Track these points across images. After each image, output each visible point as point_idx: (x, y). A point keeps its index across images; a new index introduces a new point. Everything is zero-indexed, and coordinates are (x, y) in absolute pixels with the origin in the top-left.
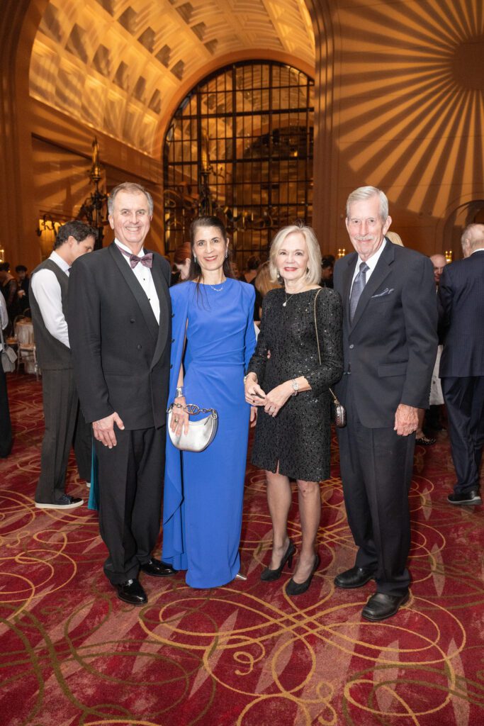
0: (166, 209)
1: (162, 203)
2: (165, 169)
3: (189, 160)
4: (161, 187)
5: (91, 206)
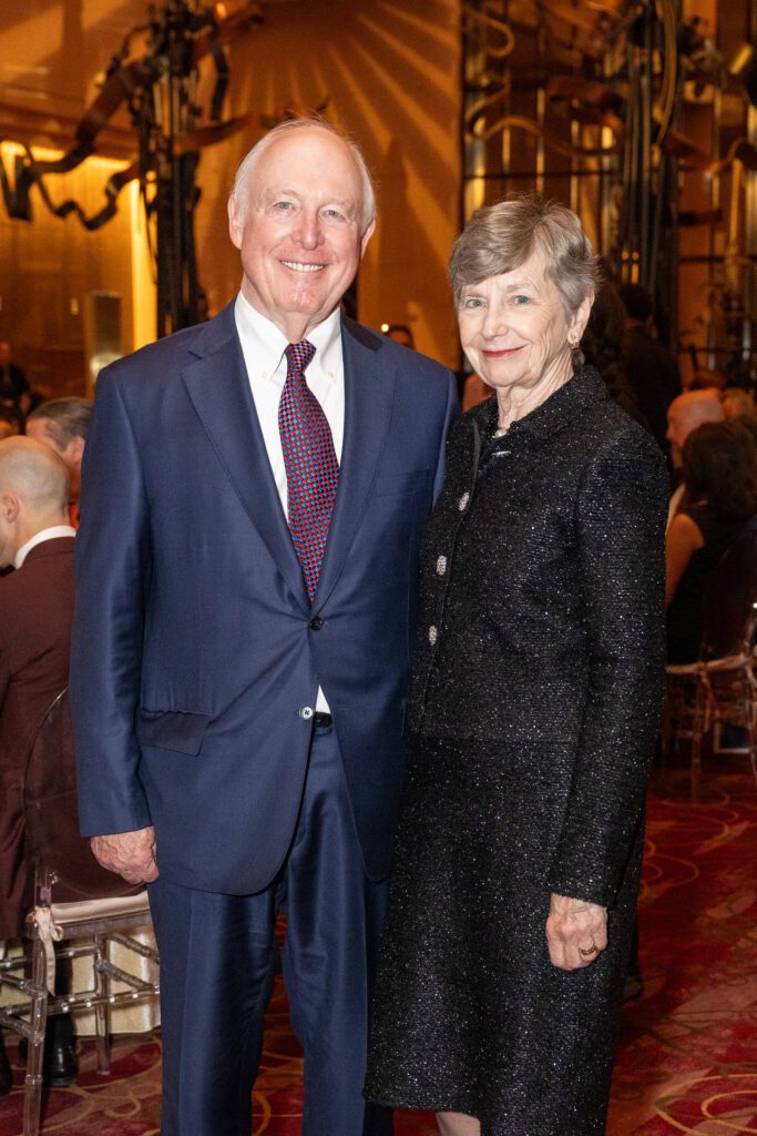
5: (147, 62)
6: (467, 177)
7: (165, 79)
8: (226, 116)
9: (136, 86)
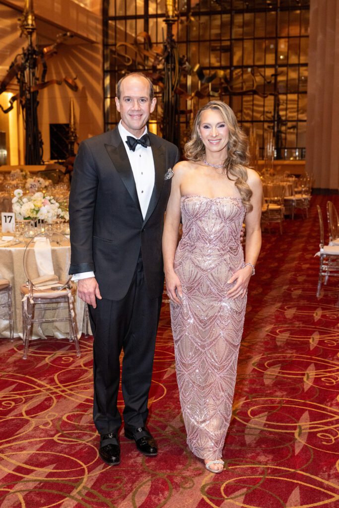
0: (105, 72)
1: (101, 66)
2: (105, 24)
3: (134, 14)
4: (100, 47)
5: (22, 64)
6: (105, 98)
7: (28, 69)
8: (46, 81)
9: (19, 71)
